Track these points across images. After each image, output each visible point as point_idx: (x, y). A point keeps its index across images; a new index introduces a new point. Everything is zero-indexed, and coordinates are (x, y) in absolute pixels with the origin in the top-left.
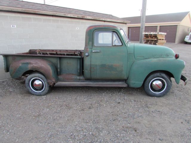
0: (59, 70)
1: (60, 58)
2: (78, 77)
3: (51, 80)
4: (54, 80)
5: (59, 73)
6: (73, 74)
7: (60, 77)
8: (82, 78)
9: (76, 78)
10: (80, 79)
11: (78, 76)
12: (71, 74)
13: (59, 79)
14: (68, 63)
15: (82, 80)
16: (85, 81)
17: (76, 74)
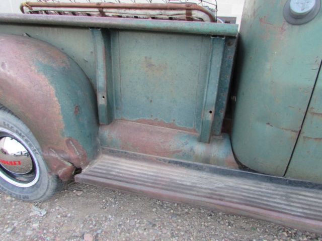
0: (102, 101)
1: (109, 33)
2: (200, 149)
3: (57, 151)
4: (74, 154)
5: (102, 114)
6: (172, 126)
7: (108, 133)
8: (219, 151)
9: (186, 148)
10: (207, 160)
11: (200, 140)
12: (161, 124)
13: (103, 142)
14: (150, 65)
15: (218, 167)
16: (239, 172)
17: (191, 128)
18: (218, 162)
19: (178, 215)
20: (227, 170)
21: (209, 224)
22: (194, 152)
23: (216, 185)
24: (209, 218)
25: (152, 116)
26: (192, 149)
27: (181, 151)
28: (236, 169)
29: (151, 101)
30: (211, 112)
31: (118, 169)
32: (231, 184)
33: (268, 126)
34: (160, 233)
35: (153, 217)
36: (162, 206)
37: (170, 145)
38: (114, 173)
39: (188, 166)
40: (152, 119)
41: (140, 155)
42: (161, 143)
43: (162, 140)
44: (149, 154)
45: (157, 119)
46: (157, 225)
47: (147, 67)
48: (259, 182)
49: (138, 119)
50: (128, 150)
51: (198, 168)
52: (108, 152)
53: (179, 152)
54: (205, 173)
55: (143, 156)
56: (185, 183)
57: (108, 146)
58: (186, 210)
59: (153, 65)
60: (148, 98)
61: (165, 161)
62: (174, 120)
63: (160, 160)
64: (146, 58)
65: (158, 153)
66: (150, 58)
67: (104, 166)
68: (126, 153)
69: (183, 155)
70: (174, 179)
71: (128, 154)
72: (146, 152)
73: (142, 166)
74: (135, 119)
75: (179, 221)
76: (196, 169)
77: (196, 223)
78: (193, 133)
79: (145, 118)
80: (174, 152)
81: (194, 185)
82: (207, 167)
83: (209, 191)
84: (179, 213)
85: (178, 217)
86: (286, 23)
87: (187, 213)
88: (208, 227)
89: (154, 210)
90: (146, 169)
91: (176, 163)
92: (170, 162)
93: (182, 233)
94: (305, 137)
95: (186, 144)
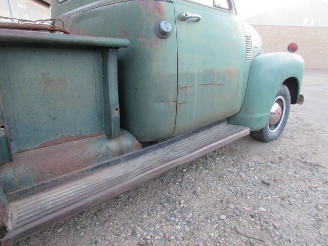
8: (127, 140)
9: (103, 149)
14: (49, 81)
15: (130, 154)
16: (143, 151)
17: (96, 133)
18: (129, 149)
19: (105, 222)
20: (135, 153)
21: (131, 209)
22: (110, 150)
23: (138, 165)
24: (127, 207)
25: (57, 134)
26: (108, 148)
27: (100, 153)
28: (141, 149)
29: (54, 118)
30: (117, 109)
31: (50, 201)
32: (143, 161)
33: (162, 103)
34: (107, 242)
35: (88, 239)
36: (84, 227)
37: (89, 153)
38: (50, 207)
39: (108, 164)
40: (58, 137)
41: (61, 178)
42: (80, 154)
43: (80, 152)
44: (71, 171)
45: (63, 136)
46: (98, 240)
47: (45, 83)
48: (155, 151)
49: (41, 143)
50: (45, 180)
51: (117, 162)
52: (18, 195)
53: (98, 155)
54: (122, 164)
55: (65, 177)
56: (119, 176)
57: (16, 189)
58: (107, 215)
59: (52, 81)
60: (50, 116)
61: (87, 171)
62: (80, 131)
63: (83, 172)
64: (43, 74)
65: (79, 167)
66: (48, 74)
67: (29, 209)
68: (43, 184)
69: (103, 157)
70: (109, 178)
71: (46, 184)
72: (67, 172)
73: (68, 188)
74: (36, 146)
75: (111, 224)
76: (115, 165)
77: (124, 216)
78: (99, 136)
79: (49, 139)
80: (94, 158)
81: (126, 173)
82: (122, 158)
83: (140, 170)
84: (104, 220)
85: (107, 223)
86: (158, 38)
87: (110, 216)
88: (132, 212)
89: (82, 234)
90: (74, 187)
91: (98, 167)
92: (92, 170)
93: (122, 228)
94: (179, 104)
95: (102, 146)
